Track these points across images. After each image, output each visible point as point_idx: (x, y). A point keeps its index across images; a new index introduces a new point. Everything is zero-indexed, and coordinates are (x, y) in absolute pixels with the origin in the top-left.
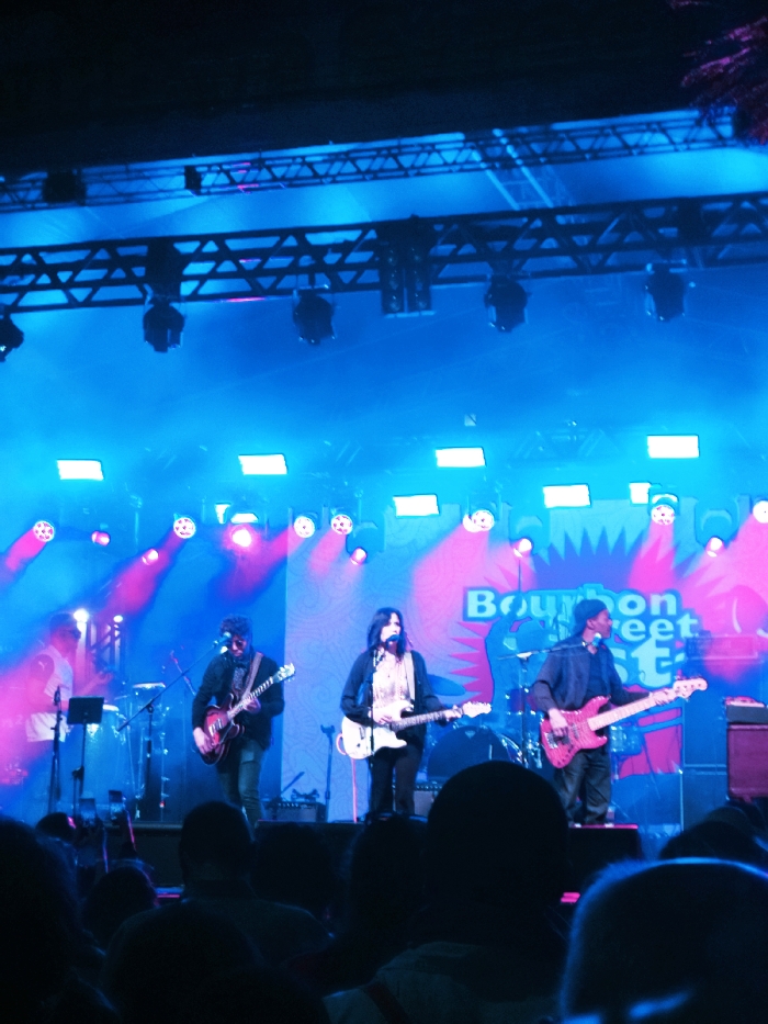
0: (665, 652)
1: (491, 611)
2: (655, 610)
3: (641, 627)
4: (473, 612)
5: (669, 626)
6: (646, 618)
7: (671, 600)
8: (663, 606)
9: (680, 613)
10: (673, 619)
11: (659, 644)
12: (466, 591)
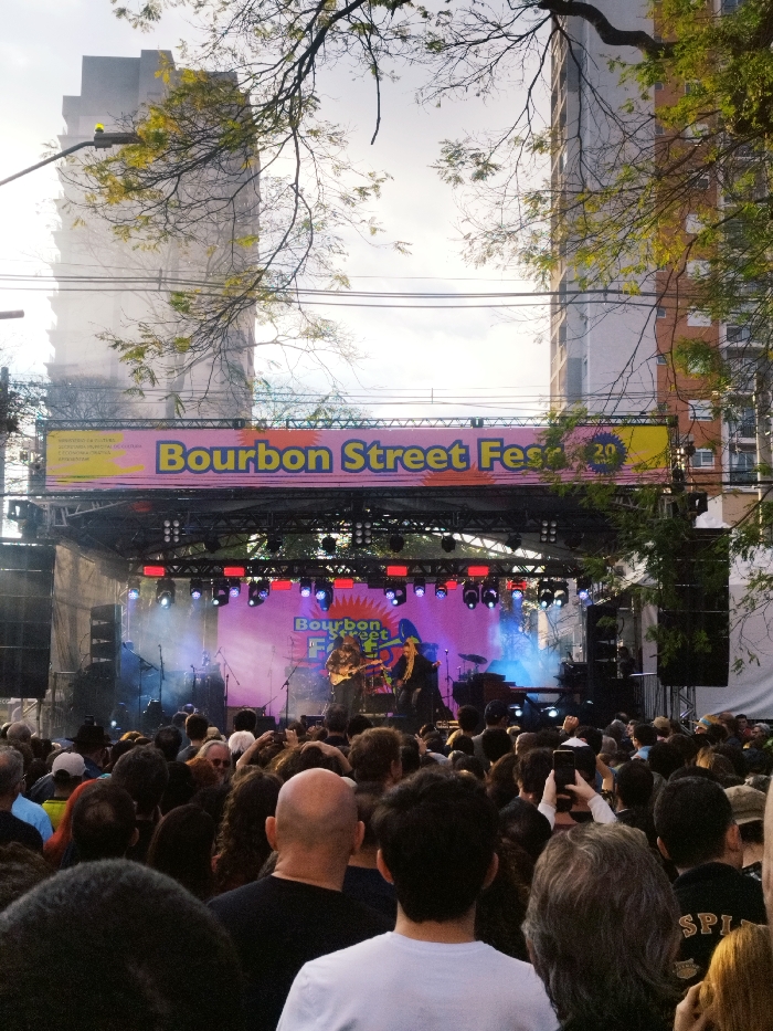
0: (375, 645)
1: (305, 627)
2: (372, 628)
3: (366, 634)
4: (298, 627)
5: (377, 634)
6: (368, 631)
7: (378, 624)
8: (375, 626)
9: (381, 629)
10: (378, 632)
11: (373, 641)
12: (295, 619)
